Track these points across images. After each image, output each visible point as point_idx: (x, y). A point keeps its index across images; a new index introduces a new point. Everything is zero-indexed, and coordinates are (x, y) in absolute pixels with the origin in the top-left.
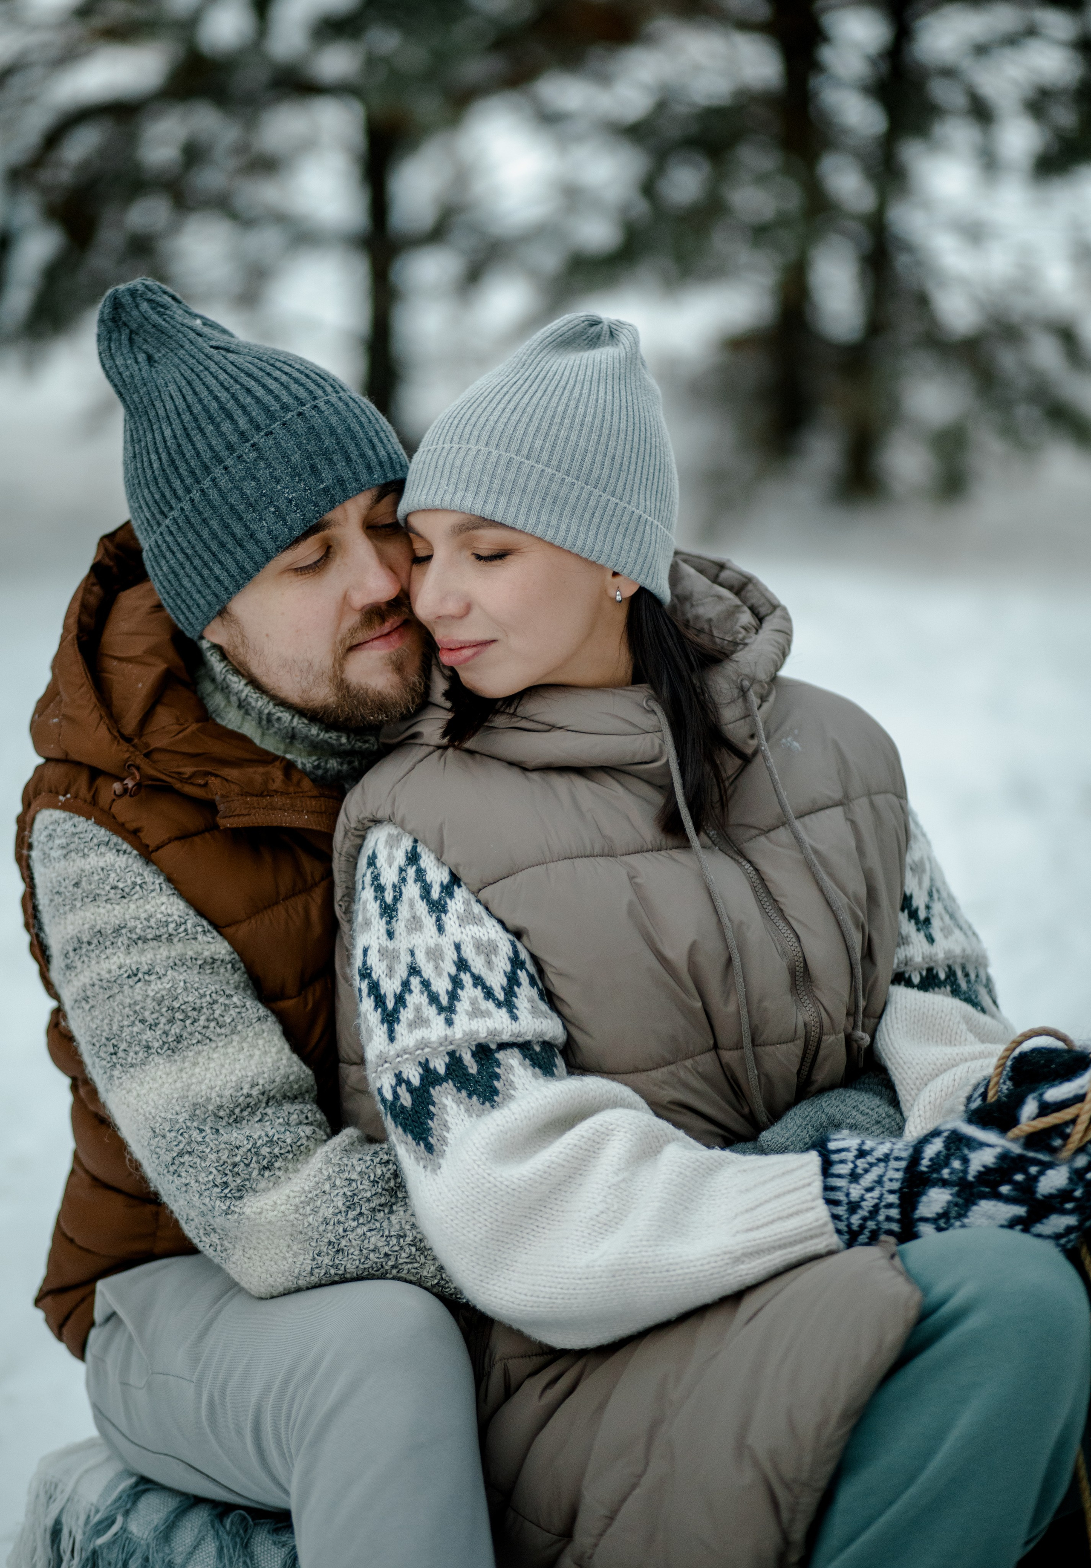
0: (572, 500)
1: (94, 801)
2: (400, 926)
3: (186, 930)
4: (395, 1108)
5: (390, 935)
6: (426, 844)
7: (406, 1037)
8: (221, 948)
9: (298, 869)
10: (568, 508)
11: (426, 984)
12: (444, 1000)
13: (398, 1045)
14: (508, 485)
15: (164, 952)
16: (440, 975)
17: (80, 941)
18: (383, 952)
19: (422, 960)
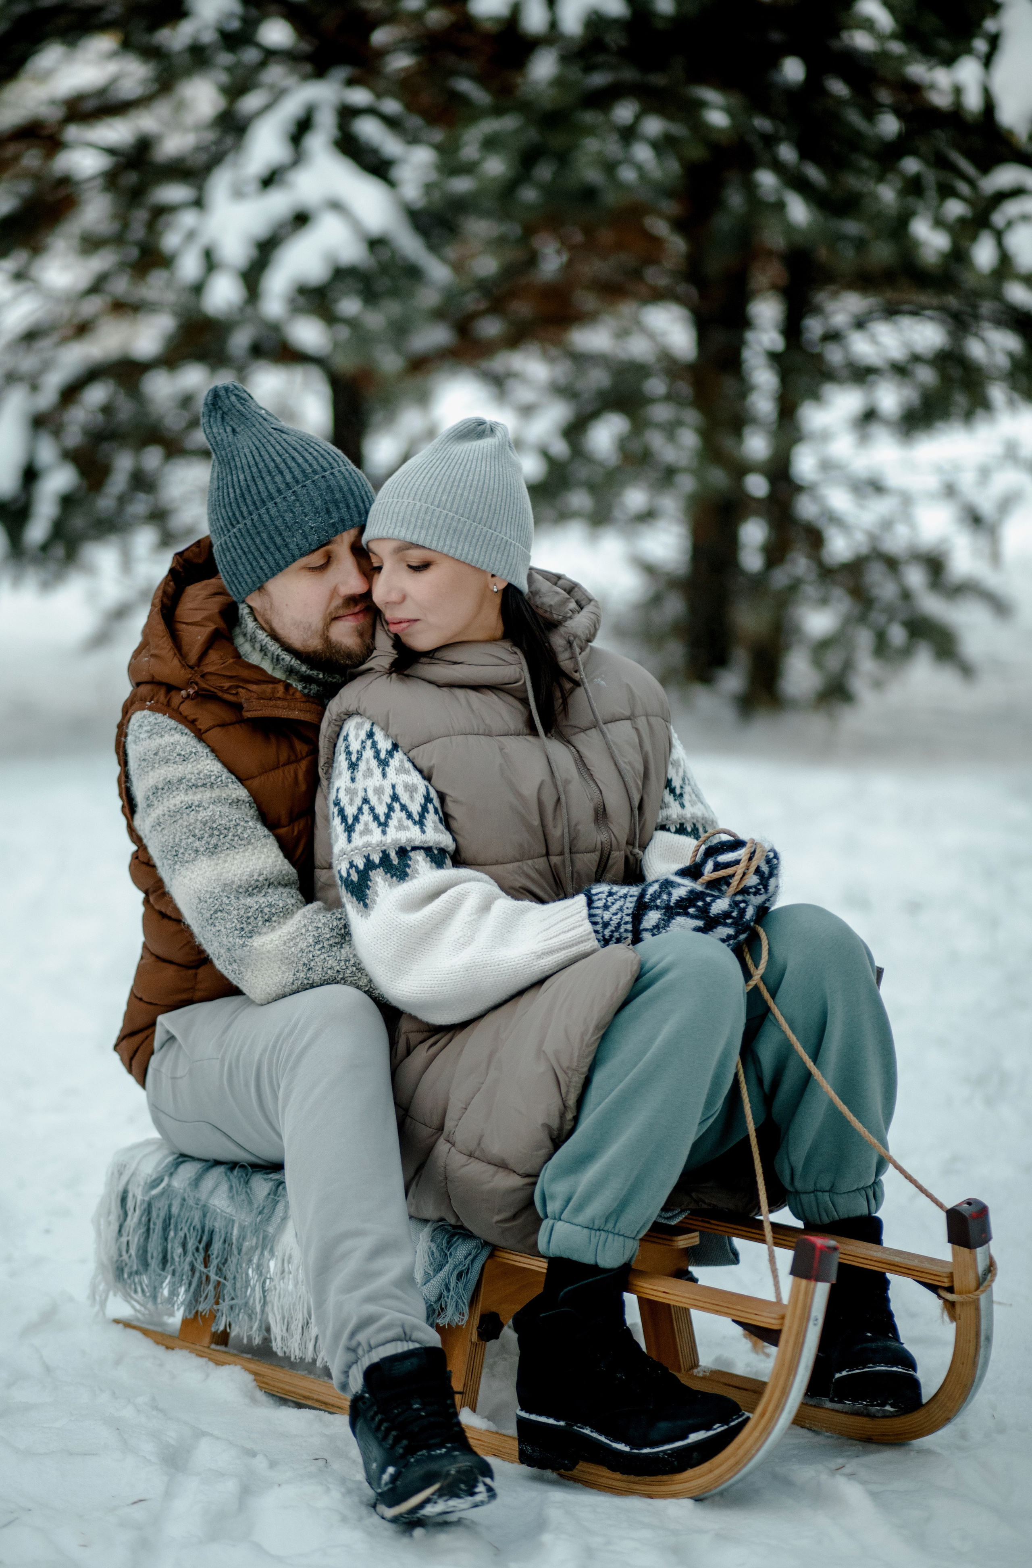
0: (465, 531)
1: (168, 704)
2: (359, 775)
3: (221, 781)
4: (348, 883)
5: (353, 780)
6: (378, 725)
7: (358, 840)
8: (242, 793)
9: (292, 748)
10: (462, 537)
11: (372, 809)
12: (382, 819)
13: (353, 845)
14: (426, 523)
15: (208, 794)
16: (381, 803)
17: (157, 789)
18: (348, 790)
19: (371, 796)
